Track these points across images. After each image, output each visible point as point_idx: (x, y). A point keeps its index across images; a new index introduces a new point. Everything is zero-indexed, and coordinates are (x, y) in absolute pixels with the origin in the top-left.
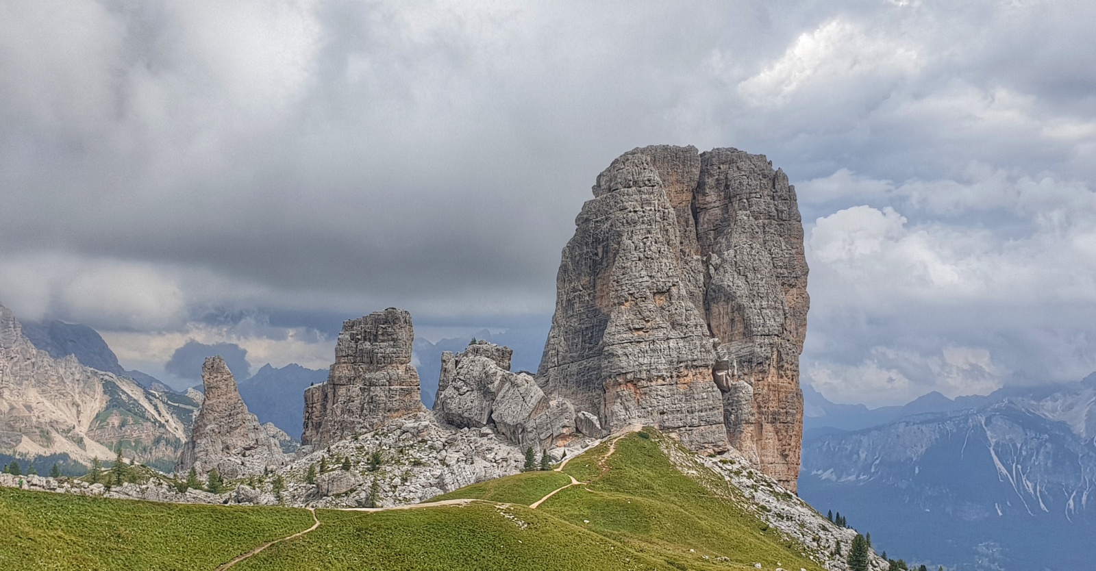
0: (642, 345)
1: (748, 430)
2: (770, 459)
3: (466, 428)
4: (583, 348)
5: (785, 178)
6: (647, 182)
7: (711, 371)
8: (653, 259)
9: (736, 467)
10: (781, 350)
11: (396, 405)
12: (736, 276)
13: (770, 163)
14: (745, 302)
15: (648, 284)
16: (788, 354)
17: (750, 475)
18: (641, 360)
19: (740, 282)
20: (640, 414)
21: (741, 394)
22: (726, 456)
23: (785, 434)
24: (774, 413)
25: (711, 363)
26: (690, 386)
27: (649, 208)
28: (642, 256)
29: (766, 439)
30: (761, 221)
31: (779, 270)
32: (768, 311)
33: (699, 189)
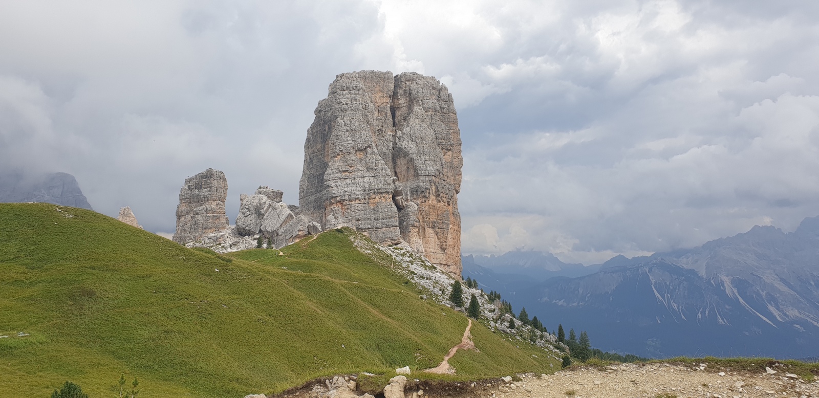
0: (347, 180)
1: (414, 231)
2: (433, 250)
3: (247, 236)
4: (317, 186)
5: (446, 89)
6: (355, 88)
7: (391, 196)
8: (356, 131)
9: (402, 251)
10: (438, 185)
11: (210, 225)
12: (410, 142)
13: (438, 82)
14: (414, 156)
15: (351, 145)
16: (443, 188)
17: (411, 255)
18: (346, 189)
19: (413, 145)
20: (344, 221)
21: (409, 209)
22: (399, 246)
23: (442, 235)
24: (433, 222)
25: (390, 191)
26: (377, 204)
27: (355, 102)
28: (348, 129)
29: (429, 237)
30: (430, 113)
31: (440, 140)
32: (429, 162)
33: (394, 96)
